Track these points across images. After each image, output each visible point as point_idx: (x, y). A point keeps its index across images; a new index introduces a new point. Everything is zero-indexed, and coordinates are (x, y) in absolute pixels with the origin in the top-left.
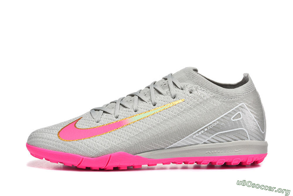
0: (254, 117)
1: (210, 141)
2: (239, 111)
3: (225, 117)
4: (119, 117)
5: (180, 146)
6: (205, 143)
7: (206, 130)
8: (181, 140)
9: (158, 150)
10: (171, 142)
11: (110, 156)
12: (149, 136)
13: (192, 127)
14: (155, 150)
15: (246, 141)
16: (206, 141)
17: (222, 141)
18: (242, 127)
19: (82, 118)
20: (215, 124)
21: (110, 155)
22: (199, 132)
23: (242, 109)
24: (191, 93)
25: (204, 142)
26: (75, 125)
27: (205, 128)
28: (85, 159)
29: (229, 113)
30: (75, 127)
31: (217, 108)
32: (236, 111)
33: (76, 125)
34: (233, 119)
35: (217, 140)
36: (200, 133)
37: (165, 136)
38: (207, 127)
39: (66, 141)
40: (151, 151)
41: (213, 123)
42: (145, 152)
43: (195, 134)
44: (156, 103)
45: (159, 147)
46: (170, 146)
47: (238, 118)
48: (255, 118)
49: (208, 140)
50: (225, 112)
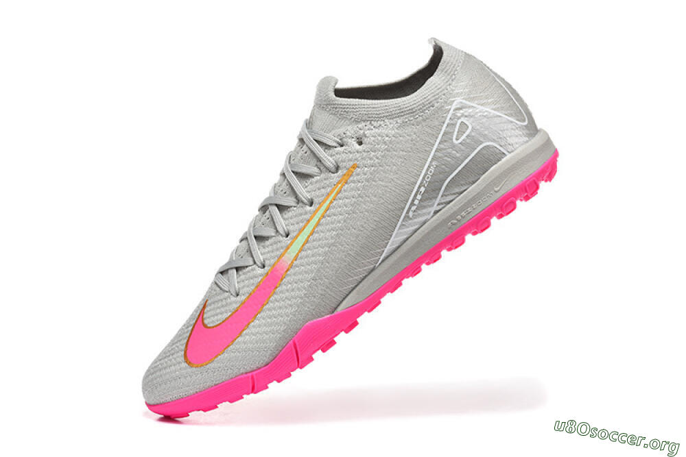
0: (492, 109)
1: (442, 204)
2: (459, 118)
3: (442, 146)
4: (267, 263)
5: (397, 245)
6: (436, 212)
7: (423, 189)
8: (393, 236)
9: (366, 276)
10: (379, 250)
11: (295, 344)
12: (336, 265)
13: (396, 200)
14: (360, 282)
15: (503, 160)
16: (436, 208)
17: (462, 190)
18: (481, 143)
19: (207, 304)
20: (432, 169)
21: (291, 341)
22: (413, 201)
23: (461, 111)
24: (360, 143)
25: (433, 212)
26: (203, 323)
27: (419, 187)
28: (256, 374)
29: (443, 135)
30: (205, 326)
31: (418, 139)
32: (452, 122)
33: (206, 322)
34: (457, 139)
35: (454, 194)
36: (416, 202)
37: (361, 247)
38: (422, 183)
39: (206, 365)
40: (356, 286)
41: (428, 170)
42: (348, 295)
43: (410, 208)
44: (312, 199)
45: (364, 272)
46: (382, 258)
47: (464, 133)
48: (495, 110)
49: (439, 204)
50: (437, 138)
